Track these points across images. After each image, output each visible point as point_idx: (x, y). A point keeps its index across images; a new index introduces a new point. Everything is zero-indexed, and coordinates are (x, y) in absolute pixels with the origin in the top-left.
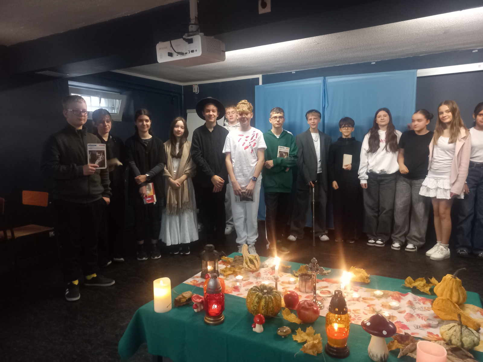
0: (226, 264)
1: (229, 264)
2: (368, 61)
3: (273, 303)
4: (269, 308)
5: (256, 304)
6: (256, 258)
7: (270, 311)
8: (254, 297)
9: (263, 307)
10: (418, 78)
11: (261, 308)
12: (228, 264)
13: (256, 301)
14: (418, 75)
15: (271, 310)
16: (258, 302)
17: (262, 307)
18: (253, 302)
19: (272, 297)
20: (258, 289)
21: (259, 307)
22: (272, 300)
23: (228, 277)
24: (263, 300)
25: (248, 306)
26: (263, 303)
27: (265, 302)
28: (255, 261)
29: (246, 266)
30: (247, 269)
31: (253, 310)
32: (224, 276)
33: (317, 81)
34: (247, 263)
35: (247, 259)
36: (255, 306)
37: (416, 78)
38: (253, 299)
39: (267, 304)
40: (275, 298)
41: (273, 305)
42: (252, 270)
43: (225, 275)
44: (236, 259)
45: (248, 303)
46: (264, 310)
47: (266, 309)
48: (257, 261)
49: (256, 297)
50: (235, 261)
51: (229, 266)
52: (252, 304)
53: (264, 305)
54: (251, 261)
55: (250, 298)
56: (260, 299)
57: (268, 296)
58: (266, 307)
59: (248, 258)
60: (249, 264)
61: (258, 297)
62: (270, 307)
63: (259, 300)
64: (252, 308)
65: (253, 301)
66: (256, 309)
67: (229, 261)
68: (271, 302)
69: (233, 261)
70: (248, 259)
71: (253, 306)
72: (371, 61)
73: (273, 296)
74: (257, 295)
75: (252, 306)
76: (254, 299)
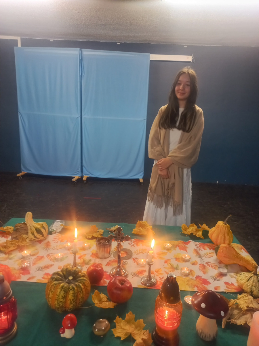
0: (5, 236)
1: (10, 235)
2: (115, 41)
3: (83, 292)
4: (78, 299)
5: (62, 300)
6: (44, 226)
7: (79, 302)
8: (59, 291)
9: (71, 301)
10: (151, 61)
11: (69, 303)
12: (8, 235)
13: (62, 296)
14: (151, 59)
15: (81, 301)
16: (65, 296)
17: (69, 301)
18: (57, 298)
19: (81, 285)
20: (60, 276)
21: (65, 302)
22: (82, 289)
23: (11, 254)
24: (71, 292)
25: (50, 302)
26: (70, 296)
27: (73, 295)
28: (43, 230)
29: (33, 237)
30: (34, 239)
31: (58, 307)
32: (5, 253)
33: (75, 52)
34: (33, 234)
35: (32, 229)
36: (61, 302)
37: (149, 61)
38: (57, 293)
39: (75, 296)
40: (84, 285)
41: (83, 295)
42: (40, 239)
43: (7, 252)
44: (17, 228)
45: (49, 299)
46: (72, 304)
47: (75, 303)
48: (45, 229)
49: (61, 290)
50: (16, 230)
51: (10, 238)
52: (57, 300)
53: (73, 298)
54: (39, 231)
55: (52, 292)
56: (66, 291)
57: (76, 285)
58: (76, 300)
59: (34, 227)
60: (36, 234)
61: (64, 291)
62: (80, 297)
63: (66, 294)
64: (56, 305)
65: (57, 296)
66: (62, 305)
67: (9, 231)
68: (80, 292)
69: (13, 230)
70: (34, 229)
71: (58, 302)
72: (116, 42)
73: (81, 283)
74: (62, 287)
75: (56, 303)
76: (59, 293)
